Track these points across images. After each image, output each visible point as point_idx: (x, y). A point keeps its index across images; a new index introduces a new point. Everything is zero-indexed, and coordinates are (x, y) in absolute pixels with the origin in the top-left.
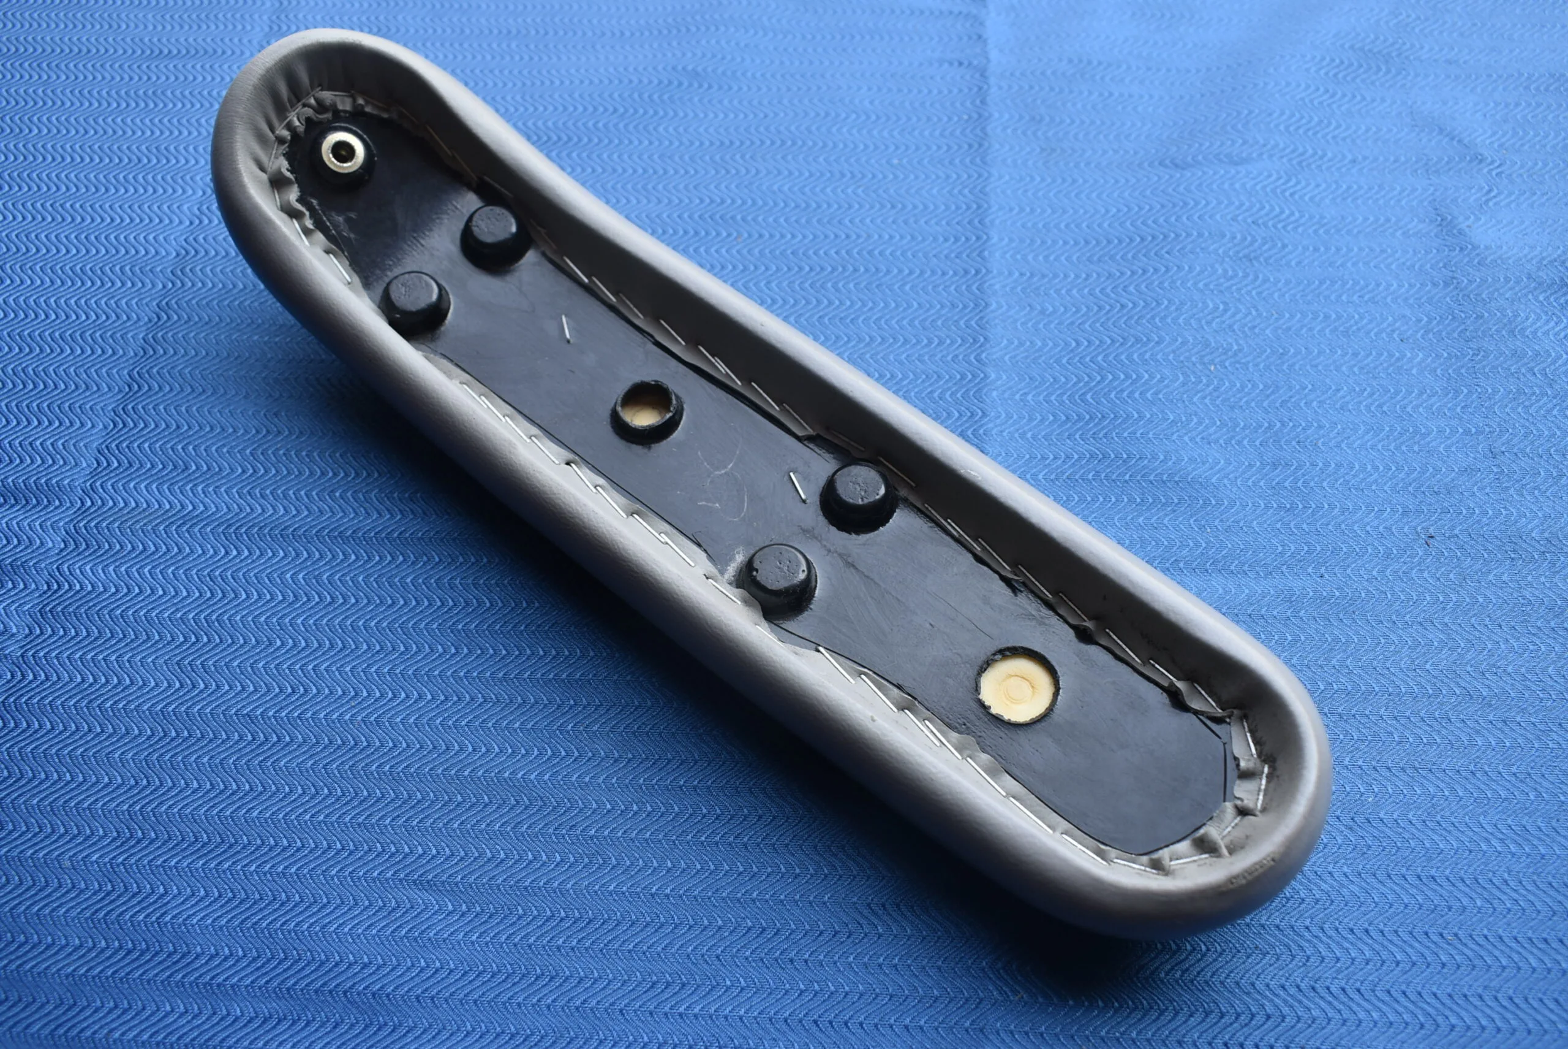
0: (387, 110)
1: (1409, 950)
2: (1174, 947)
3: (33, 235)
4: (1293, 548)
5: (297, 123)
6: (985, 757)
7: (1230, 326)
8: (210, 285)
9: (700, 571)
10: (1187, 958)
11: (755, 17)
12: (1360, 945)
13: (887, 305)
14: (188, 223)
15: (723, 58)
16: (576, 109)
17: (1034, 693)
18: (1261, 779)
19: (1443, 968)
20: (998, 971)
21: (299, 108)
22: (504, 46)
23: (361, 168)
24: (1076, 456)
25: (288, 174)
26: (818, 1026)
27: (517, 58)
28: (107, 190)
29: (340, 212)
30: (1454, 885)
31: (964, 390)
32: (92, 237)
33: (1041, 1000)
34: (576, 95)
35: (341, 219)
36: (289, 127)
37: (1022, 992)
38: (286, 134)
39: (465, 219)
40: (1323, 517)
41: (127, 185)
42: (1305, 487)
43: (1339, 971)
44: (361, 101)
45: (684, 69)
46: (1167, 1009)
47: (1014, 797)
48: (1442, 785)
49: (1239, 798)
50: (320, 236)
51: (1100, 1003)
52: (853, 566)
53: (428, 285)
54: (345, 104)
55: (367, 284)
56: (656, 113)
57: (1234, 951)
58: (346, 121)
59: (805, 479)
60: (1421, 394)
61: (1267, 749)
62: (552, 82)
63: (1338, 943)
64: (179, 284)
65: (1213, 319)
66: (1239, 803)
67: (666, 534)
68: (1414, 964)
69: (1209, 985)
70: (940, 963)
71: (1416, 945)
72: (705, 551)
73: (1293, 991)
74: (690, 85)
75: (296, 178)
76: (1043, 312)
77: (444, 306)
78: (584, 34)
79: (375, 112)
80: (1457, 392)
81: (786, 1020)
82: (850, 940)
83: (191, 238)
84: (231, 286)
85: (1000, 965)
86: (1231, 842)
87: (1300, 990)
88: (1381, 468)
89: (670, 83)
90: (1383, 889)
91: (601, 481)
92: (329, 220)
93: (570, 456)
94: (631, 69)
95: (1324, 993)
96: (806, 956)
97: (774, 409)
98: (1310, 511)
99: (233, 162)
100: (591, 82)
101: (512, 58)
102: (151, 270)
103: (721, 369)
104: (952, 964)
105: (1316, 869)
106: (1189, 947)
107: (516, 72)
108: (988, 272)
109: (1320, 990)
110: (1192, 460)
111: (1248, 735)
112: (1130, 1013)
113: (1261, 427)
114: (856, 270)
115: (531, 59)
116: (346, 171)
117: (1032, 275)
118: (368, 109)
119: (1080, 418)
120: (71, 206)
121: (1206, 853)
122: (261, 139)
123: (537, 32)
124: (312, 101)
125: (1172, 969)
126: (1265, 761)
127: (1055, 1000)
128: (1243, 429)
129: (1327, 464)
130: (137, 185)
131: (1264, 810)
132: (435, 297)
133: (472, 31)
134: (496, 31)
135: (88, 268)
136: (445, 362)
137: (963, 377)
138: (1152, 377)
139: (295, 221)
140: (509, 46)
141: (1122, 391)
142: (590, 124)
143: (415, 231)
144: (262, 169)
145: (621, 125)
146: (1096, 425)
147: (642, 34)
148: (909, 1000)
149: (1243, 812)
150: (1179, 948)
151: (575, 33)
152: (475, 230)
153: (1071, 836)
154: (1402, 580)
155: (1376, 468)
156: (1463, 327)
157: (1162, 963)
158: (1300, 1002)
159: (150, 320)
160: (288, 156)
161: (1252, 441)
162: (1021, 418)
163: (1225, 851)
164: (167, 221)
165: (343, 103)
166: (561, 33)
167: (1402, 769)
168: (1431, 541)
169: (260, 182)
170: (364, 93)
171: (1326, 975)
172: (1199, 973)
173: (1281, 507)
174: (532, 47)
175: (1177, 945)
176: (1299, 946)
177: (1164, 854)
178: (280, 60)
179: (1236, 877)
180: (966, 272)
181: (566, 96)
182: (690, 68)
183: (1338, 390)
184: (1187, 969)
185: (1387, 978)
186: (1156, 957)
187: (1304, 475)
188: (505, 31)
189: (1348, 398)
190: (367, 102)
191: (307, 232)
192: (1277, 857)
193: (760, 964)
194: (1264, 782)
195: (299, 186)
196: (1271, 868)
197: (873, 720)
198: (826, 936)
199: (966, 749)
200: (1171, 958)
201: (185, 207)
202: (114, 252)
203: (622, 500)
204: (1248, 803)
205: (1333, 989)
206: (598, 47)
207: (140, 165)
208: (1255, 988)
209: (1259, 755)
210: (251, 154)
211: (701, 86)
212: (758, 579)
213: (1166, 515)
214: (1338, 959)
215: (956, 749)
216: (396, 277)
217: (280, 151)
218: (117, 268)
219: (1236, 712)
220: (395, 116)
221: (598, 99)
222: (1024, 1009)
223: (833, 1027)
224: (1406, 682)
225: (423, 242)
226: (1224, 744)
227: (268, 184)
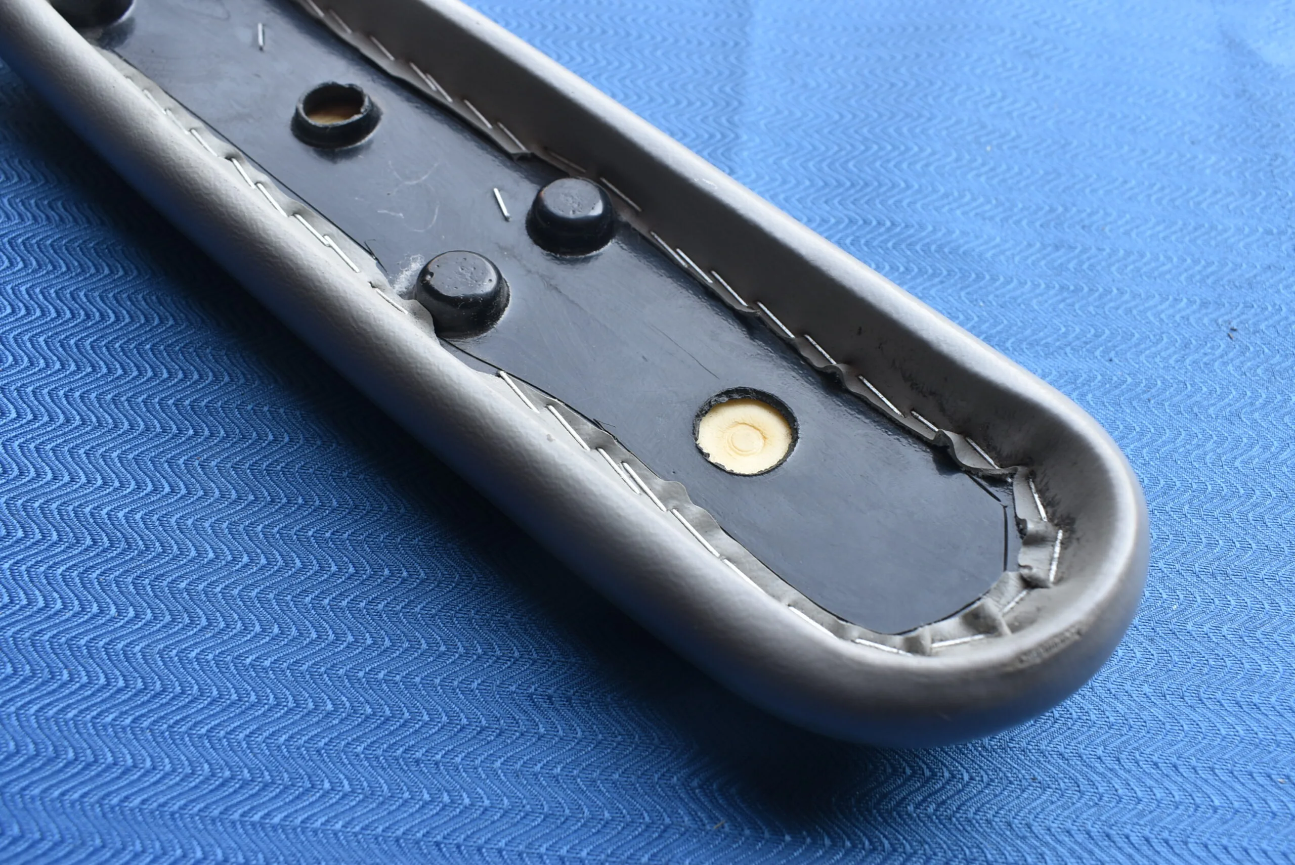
1: (1230, 793)
2: (927, 773)
4: (1078, 330)
6: (695, 510)
7: (1009, 113)
9: (366, 278)
10: (943, 787)
12: (1167, 783)
13: (634, 66)
17: (765, 445)
18: (1053, 546)
19: (1273, 818)
20: (693, 789)
24: (833, 221)
26: (440, 850)
30: (1282, 716)
31: (711, 149)
33: (747, 832)
37: (723, 820)
40: (1111, 300)
42: (1091, 270)
43: (1141, 815)
46: (915, 852)
47: (729, 560)
48: (1260, 597)
49: (1025, 567)
51: (827, 842)
52: (556, 289)
57: (1005, 782)
59: (511, 197)
60: (1215, 192)
61: (1061, 510)
63: (1139, 780)
65: (990, 104)
66: (1025, 572)
67: (331, 236)
68: (1237, 811)
69: (972, 825)
70: (616, 776)
71: (1238, 786)
72: (376, 259)
73: (1080, 838)
76: (805, 86)
80: (1255, 195)
81: (397, 840)
82: (501, 739)
85: (695, 783)
86: (1016, 618)
87: (1090, 837)
88: (1175, 260)
90: (1195, 716)
91: (264, 177)
95: (1121, 842)
96: (438, 757)
97: (487, 126)
98: (1097, 294)
103: (432, 86)
104: (633, 778)
105: (1109, 686)
106: (947, 774)
108: (748, 44)
109: (1117, 839)
110: (964, 233)
111: (1036, 496)
112: (866, 856)
113: (1041, 209)
114: (604, 32)
117: (796, 53)
119: (840, 184)
121: (980, 633)
125: (924, 800)
126: (1058, 526)
127: (767, 835)
128: (1022, 210)
129: (1114, 252)
131: (1059, 580)
137: (712, 136)
138: (921, 149)
141: (888, 161)
146: (857, 192)
148: (569, 823)
149: (1030, 584)
150: (934, 774)
153: (802, 609)
154: (1203, 372)
155: (1170, 259)
156: (1258, 134)
157: (911, 793)
158: (1091, 853)
161: (1031, 223)
162: (773, 180)
163: (1006, 629)
167: (1213, 574)
168: (1233, 334)
171: (1124, 819)
172: (959, 808)
173: (1063, 288)
175: (931, 770)
176: (1089, 780)
177: (925, 633)
179: (1027, 653)
180: (724, 44)
183: (1125, 182)
184: (944, 802)
185: (1202, 827)
186: (904, 784)
187: (1089, 259)
189: (1136, 190)
192: (1084, 629)
193: (375, 763)
194: (1057, 549)
196: (1076, 645)
197: (549, 439)
198: (469, 733)
199: (673, 498)
200: (923, 786)
203: (286, 199)
204: (1038, 571)
205: (1134, 839)
208: (1032, 831)
209: (1051, 519)
212: (432, 283)
213: (933, 286)
214: (1139, 801)
215: (660, 499)
219: (1020, 468)
222: (725, 843)
223: (460, 852)
224: (1211, 479)
226: (1005, 507)
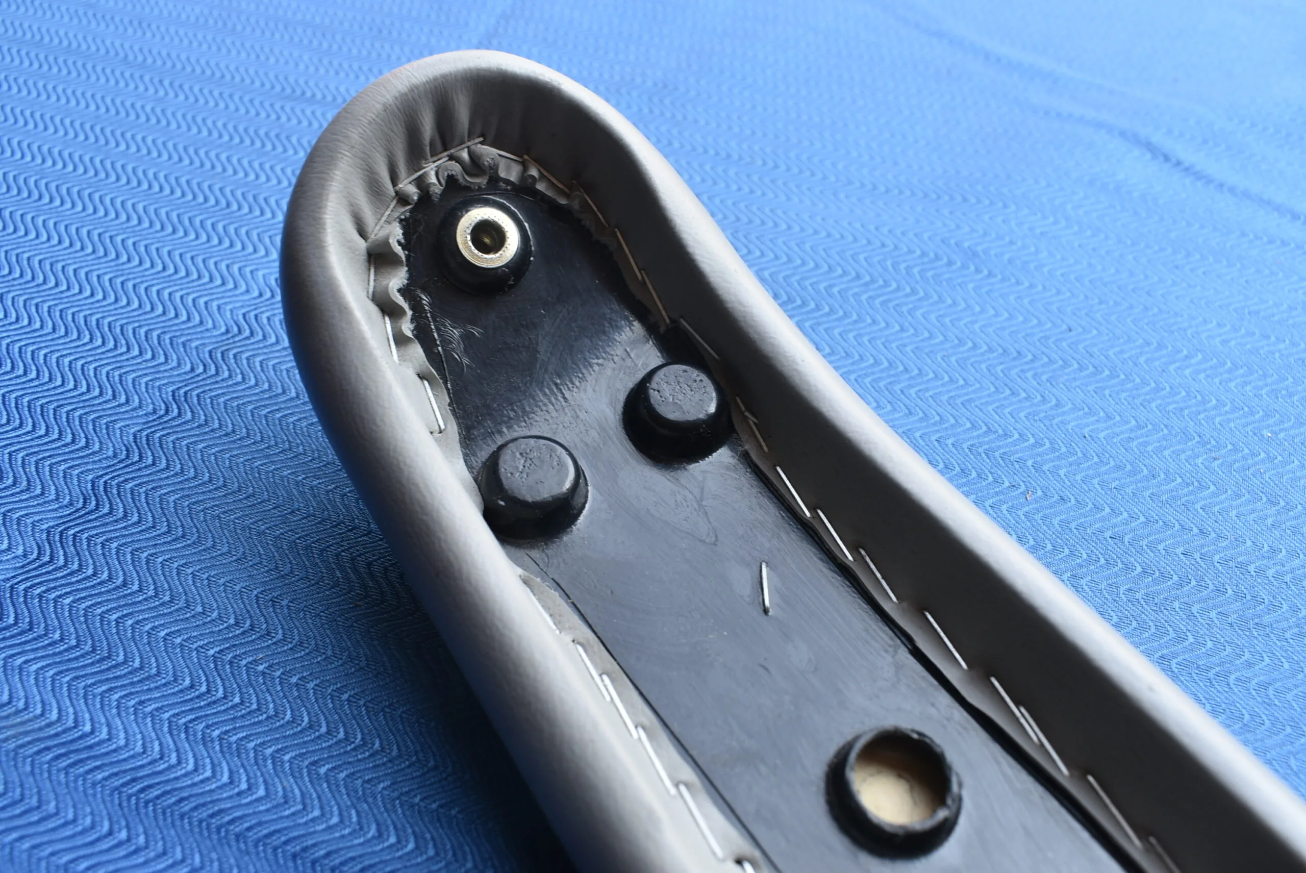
0: (567, 196)
3: (59, 266)
5: (433, 180)
8: (253, 382)
11: (1057, 202)
14: (256, 294)
15: (1011, 243)
16: (804, 263)
21: (443, 161)
22: (720, 170)
23: (506, 265)
25: (398, 249)
27: (734, 187)
28: (174, 231)
29: (456, 322)
32: (130, 285)
34: (807, 246)
35: (456, 333)
36: (421, 183)
38: (412, 191)
39: (640, 375)
41: (201, 231)
44: (534, 172)
45: (957, 244)
50: (417, 351)
53: (561, 464)
54: (510, 172)
55: (468, 440)
56: (914, 291)
58: (504, 194)
62: (776, 225)
64: (213, 371)
74: (964, 267)
75: (408, 257)
77: (578, 501)
78: (825, 178)
79: (549, 193)
83: (252, 314)
84: (280, 391)
89: (937, 258)
92: (438, 330)
93: (745, 847)
94: (885, 230)
97: (1132, 841)
99: (319, 207)
100: (829, 235)
101: (728, 186)
102: (184, 344)
103: (1031, 732)
107: (730, 202)
115: (752, 192)
116: (485, 265)
118: (541, 187)
120: (123, 241)
122: (374, 188)
123: (765, 163)
124: (465, 155)
130: (212, 233)
132: (568, 485)
133: (682, 146)
134: (712, 152)
135: (106, 321)
136: (555, 594)
139: (387, 319)
140: (725, 171)
142: (822, 287)
143: (559, 376)
144: (362, 233)
145: (864, 297)
147: (901, 192)
151: (813, 174)
152: (654, 396)
159: (155, 411)
160: (405, 224)
164: (231, 285)
165: (508, 169)
166: (795, 170)
169: (352, 249)
170: (540, 162)
174: (755, 178)
178: (436, 79)
181: (792, 244)
182: (966, 244)
188: (723, 154)
190: (542, 176)
191: (400, 340)
195: (410, 271)
201: (260, 274)
202: (148, 308)
206: (842, 196)
207: (227, 211)
210: (351, 205)
211: (978, 271)
216: (515, 440)
217: (396, 214)
218: (143, 331)
220: (576, 205)
221: (837, 258)
225: (567, 394)
227: (363, 256)
